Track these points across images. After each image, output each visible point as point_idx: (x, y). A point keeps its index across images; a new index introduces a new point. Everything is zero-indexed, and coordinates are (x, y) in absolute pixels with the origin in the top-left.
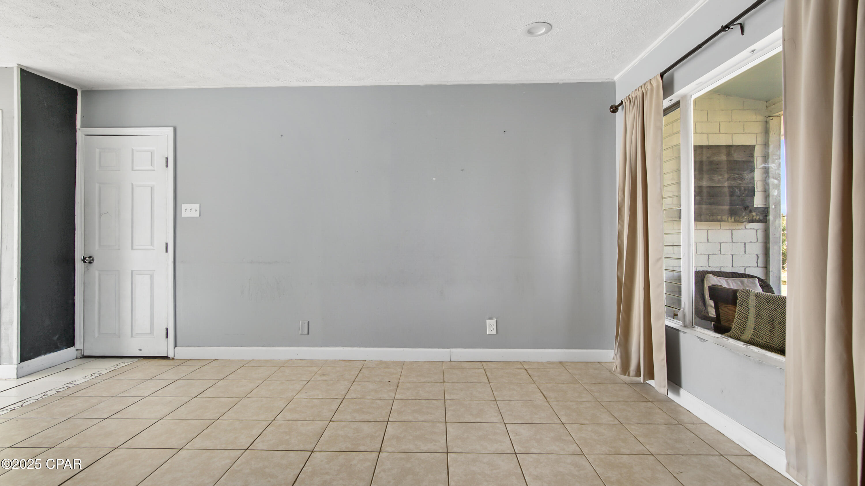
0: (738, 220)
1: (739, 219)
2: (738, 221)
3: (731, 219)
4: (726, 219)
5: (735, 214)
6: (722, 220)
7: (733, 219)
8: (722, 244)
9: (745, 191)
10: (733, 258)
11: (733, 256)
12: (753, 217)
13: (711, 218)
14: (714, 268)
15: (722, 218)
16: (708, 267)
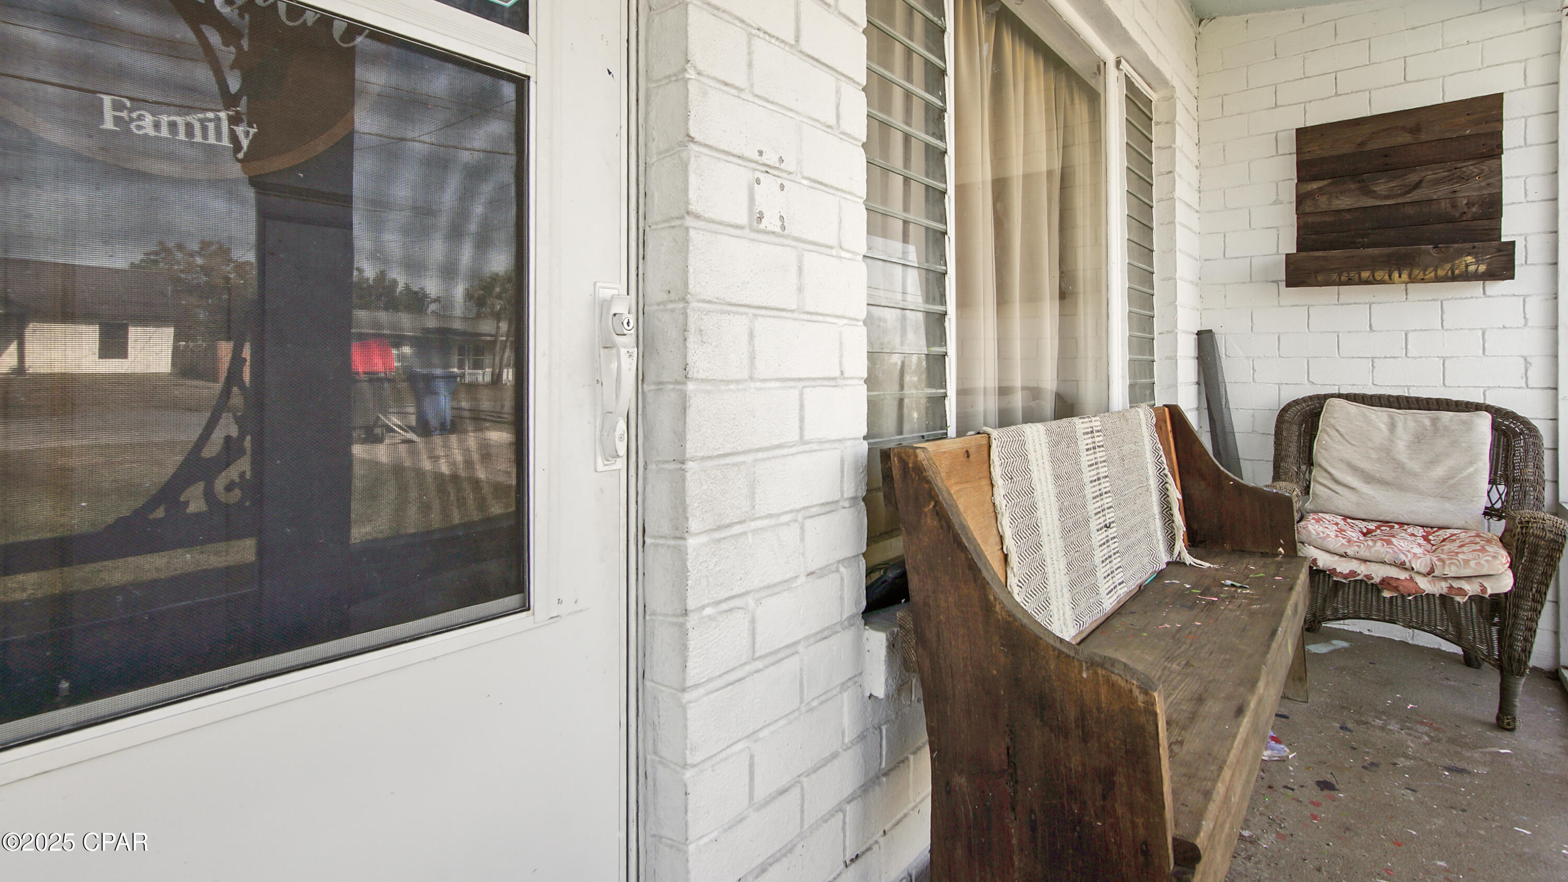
0: (1421, 276)
1: (1425, 275)
2: (1423, 279)
3: (1400, 277)
4: (1386, 277)
5: (1412, 265)
6: (1375, 280)
7: (1405, 276)
8: (1410, 336)
9: (1468, 208)
10: (1446, 365)
11: (1446, 362)
12: (1467, 266)
13: (1343, 278)
14: (1388, 388)
15: (1373, 276)
16: (1373, 387)
